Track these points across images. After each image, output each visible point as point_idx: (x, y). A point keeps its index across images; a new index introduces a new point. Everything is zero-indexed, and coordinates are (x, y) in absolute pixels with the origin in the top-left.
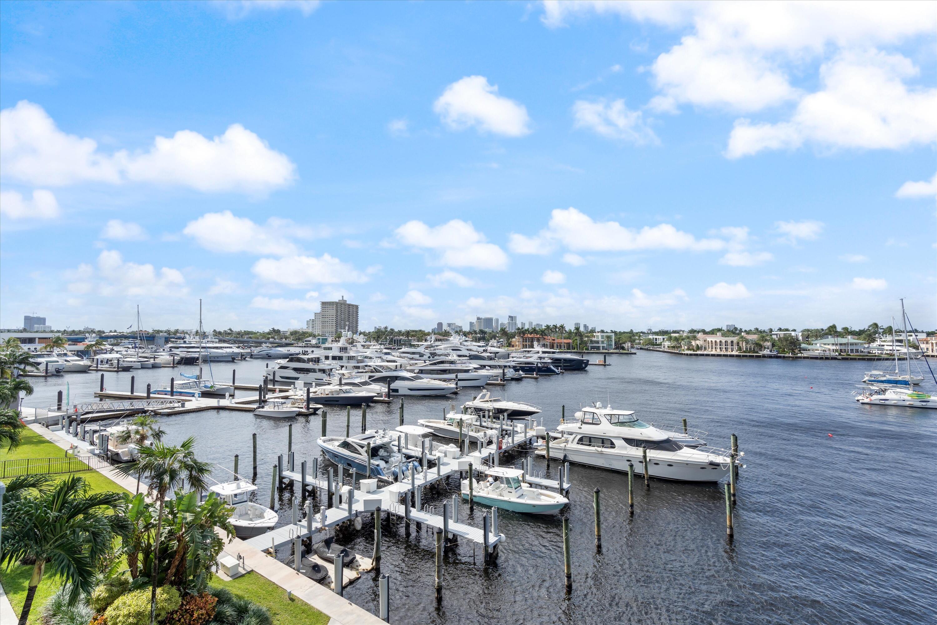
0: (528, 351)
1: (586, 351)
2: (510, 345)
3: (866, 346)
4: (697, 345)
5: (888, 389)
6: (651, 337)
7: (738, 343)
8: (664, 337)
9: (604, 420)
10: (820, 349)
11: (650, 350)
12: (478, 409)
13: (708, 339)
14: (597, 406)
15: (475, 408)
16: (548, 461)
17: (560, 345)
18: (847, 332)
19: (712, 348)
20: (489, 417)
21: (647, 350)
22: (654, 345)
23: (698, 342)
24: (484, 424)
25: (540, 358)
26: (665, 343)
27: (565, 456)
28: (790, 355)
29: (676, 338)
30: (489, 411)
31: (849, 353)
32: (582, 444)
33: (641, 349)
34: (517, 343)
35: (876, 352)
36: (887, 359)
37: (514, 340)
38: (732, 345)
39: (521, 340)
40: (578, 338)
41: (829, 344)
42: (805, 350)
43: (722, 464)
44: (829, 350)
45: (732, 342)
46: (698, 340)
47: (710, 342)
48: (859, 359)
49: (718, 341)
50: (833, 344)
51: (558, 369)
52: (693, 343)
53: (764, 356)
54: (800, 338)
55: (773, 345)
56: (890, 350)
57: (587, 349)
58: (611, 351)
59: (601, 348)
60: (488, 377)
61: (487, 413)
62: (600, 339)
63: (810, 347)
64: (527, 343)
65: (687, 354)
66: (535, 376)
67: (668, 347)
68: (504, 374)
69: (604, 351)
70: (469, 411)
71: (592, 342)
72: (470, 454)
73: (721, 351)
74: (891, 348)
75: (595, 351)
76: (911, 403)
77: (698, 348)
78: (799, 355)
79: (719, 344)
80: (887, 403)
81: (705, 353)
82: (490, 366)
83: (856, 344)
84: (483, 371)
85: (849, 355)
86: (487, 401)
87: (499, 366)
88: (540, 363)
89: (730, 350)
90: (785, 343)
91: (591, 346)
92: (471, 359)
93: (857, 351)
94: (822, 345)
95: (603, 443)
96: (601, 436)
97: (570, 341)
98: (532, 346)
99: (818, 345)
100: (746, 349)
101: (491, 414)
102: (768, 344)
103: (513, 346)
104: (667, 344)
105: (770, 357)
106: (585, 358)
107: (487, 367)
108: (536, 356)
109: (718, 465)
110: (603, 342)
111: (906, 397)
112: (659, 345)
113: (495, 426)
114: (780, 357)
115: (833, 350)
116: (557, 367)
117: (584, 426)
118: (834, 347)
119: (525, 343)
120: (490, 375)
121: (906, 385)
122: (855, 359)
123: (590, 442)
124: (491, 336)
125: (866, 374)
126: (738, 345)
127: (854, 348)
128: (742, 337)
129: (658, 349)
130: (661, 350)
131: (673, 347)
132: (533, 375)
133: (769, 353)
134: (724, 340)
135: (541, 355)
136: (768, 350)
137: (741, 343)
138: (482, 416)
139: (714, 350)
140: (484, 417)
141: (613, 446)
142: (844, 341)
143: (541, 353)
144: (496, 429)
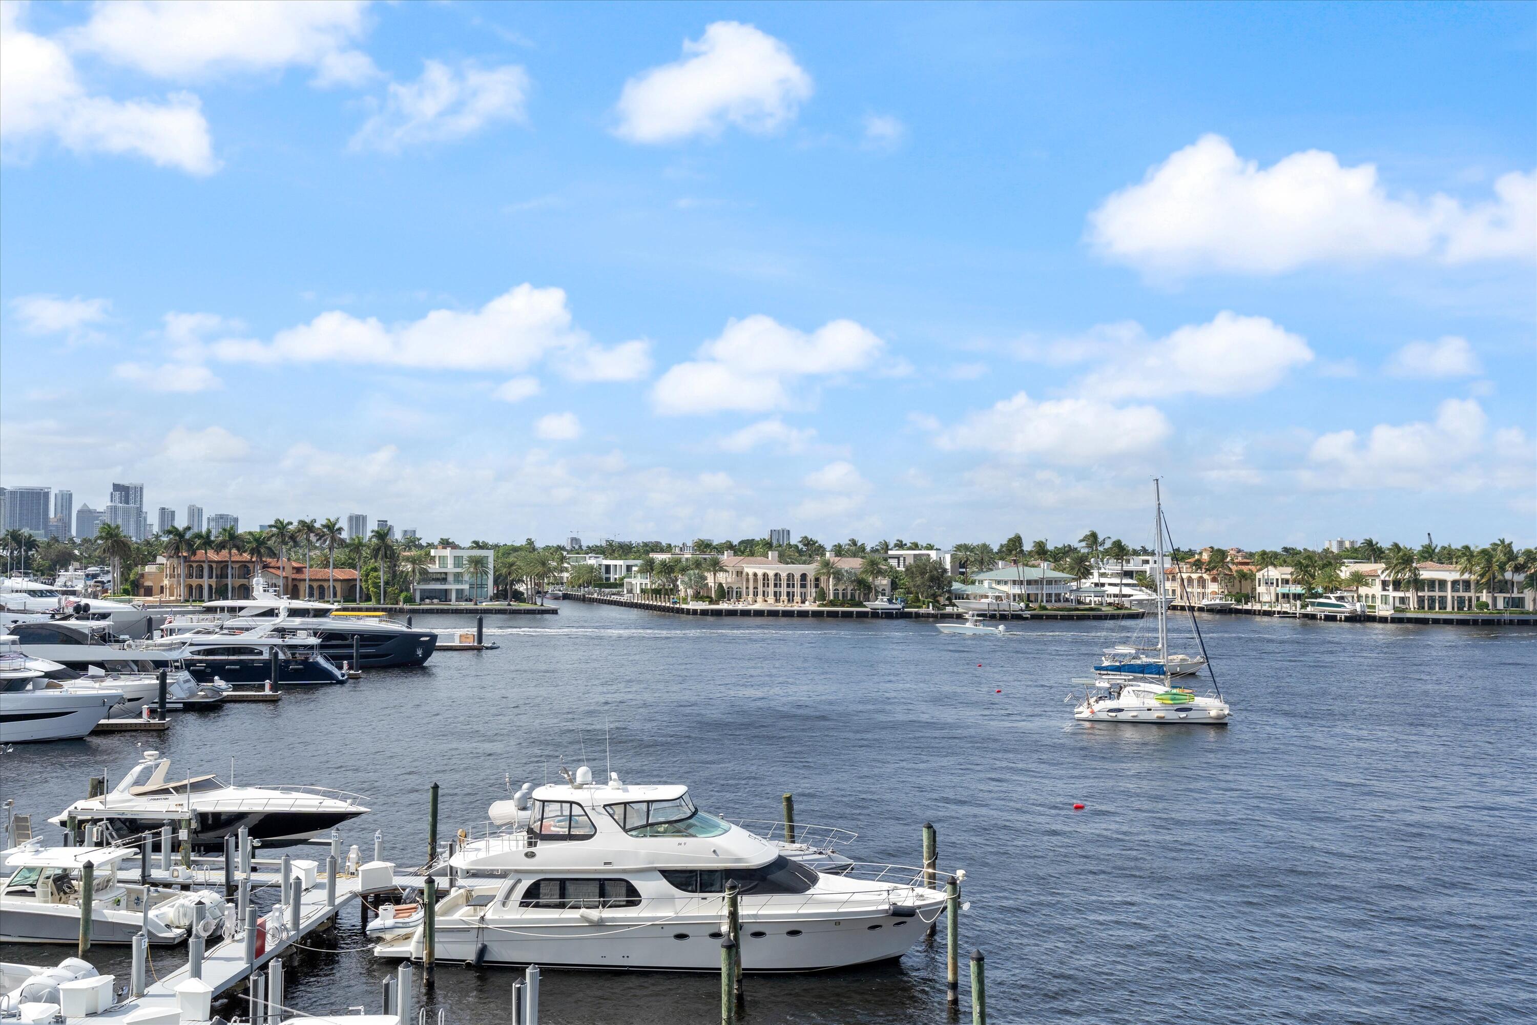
0: (232, 610)
1: (407, 607)
2: (135, 587)
3: (1074, 585)
4: (720, 585)
5: (1125, 686)
6: (592, 561)
7: (817, 579)
8: (630, 562)
9: (604, 822)
10: (990, 594)
11: (592, 601)
12: (124, 821)
13: (746, 570)
14: (579, 779)
15: (111, 820)
16: (430, 970)
17: (321, 588)
18: (1041, 551)
19: (756, 594)
20: (175, 846)
21: (583, 600)
22: (601, 586)
23: (722, 577)
24: (156, 874)
25: (281, 632)
26: (634, 581)
27: (483, 951)
28: (931, 610)
29: (663, 563)
30: (175, 825)
31: (1044, 604)
32: (537, 906)
33: (566, 597)
34: (166, 582)
35: (1092, 600)
36: (1113, 617)
37: (148, 569)
38: (803, 586)
39: (181, 570)
40: (380, 564)
41: (1006, 583)
42: (960, 597)
43: (919, 907)
44: (1008, 596)
45: (804, 577)
46: (722, 570)
47: (751, 576)
48: (1063, 618)
49: (771, 574)
50: (1014, 582)
51: (340, 668)
52: (710, 580)
53: (875, 614)
54: (948, 566)
55: (894, 586)
56: (1115, 596)
57: (410, 600)
58: (484, 605)
59: (454, 596)
60: (106, 704)
61: (166, 836)
62: (450, 568)
63: (969, 589)
64: (205, 582)
65: (695, 612)
66: (267, 692)
67: (642, 591)
68: (163, 688)
69: (464, 605)
70: (93, 832)
71: (426, 576)
72: (152, 989)
73: (777, 601)
74: (1116, 590)
75: (436, 605)
76: (1161, 714)
77: (723, 593)
78: (949, 609)
79: (772, 583)
80: (1121, 716)
81: (740, 606)
82: (100, 664)
83: (1056, 581)
84: (79, 682)
85: (1045, 608)
86: (166, 791)
87: (136, 662)
88: (282, 647)
89: (797, 598)
90: (919, 581)
91: (422, 591)
92: (23, 641)
93: (1058, 598)
94: (994, 585)
95: (602, 894)
96: (596, 871)
97: (355, 574)
98: (245, 592)
99: (986, 584)
100: (836, 595)
101: (183, 835)
102: (883, 582)
103: (149, 592)
104: (638, 582)
105: (889, 615)
106: (420, 627)
107: (93, 670)
108: (269, 623)
109: (909, 913)
110: (458, 577)
111: (1153, 703)
112: (615, 585)
113: (200, 876)
114: (908, 616)
115: (1014, 596)
116: (336, 660)
117: (542, 848)
118: (1017, 590)
119: (195, 582)
120: (110, 697)
121: (1159, 674)
122: (1054, 617)
123: (563, 895)
124: (53, 554)
125: (1104, 655)
126: (817, 586)
127: (1053, 590)
128: (827, 564)
129: (614, 598)
130: (622, 599)
131: (657, 592)
132: (262, 688)
133: (887, 605)
134: (784, 570)
135: (281, 621)
136: (885, 598)
137: (823, 578)
138: (149, 848)
139: (760, 598)
140: (157, 848)
141: (632, 897)
142: (1034, 573)
143: (283, 614)
144: (210, 885)
